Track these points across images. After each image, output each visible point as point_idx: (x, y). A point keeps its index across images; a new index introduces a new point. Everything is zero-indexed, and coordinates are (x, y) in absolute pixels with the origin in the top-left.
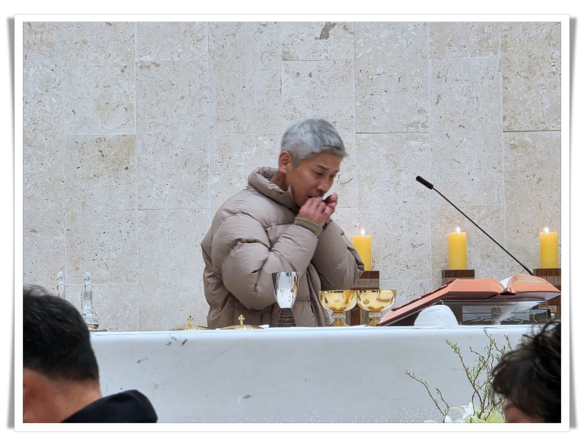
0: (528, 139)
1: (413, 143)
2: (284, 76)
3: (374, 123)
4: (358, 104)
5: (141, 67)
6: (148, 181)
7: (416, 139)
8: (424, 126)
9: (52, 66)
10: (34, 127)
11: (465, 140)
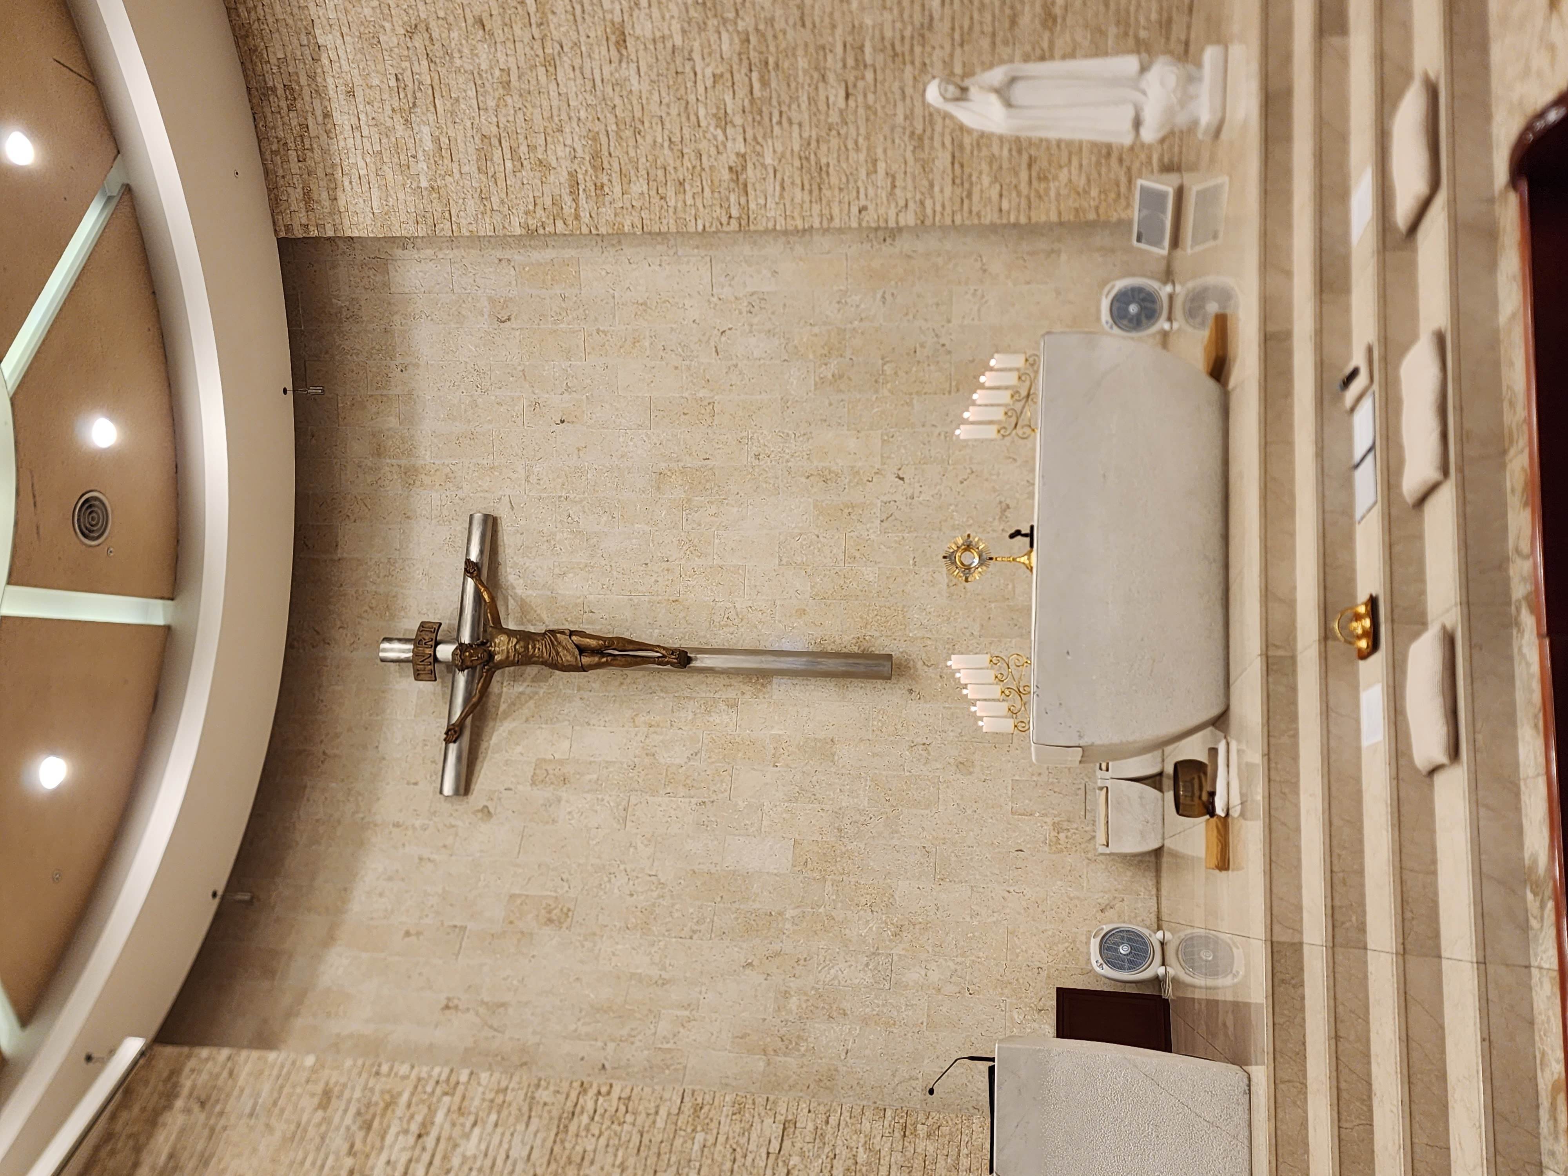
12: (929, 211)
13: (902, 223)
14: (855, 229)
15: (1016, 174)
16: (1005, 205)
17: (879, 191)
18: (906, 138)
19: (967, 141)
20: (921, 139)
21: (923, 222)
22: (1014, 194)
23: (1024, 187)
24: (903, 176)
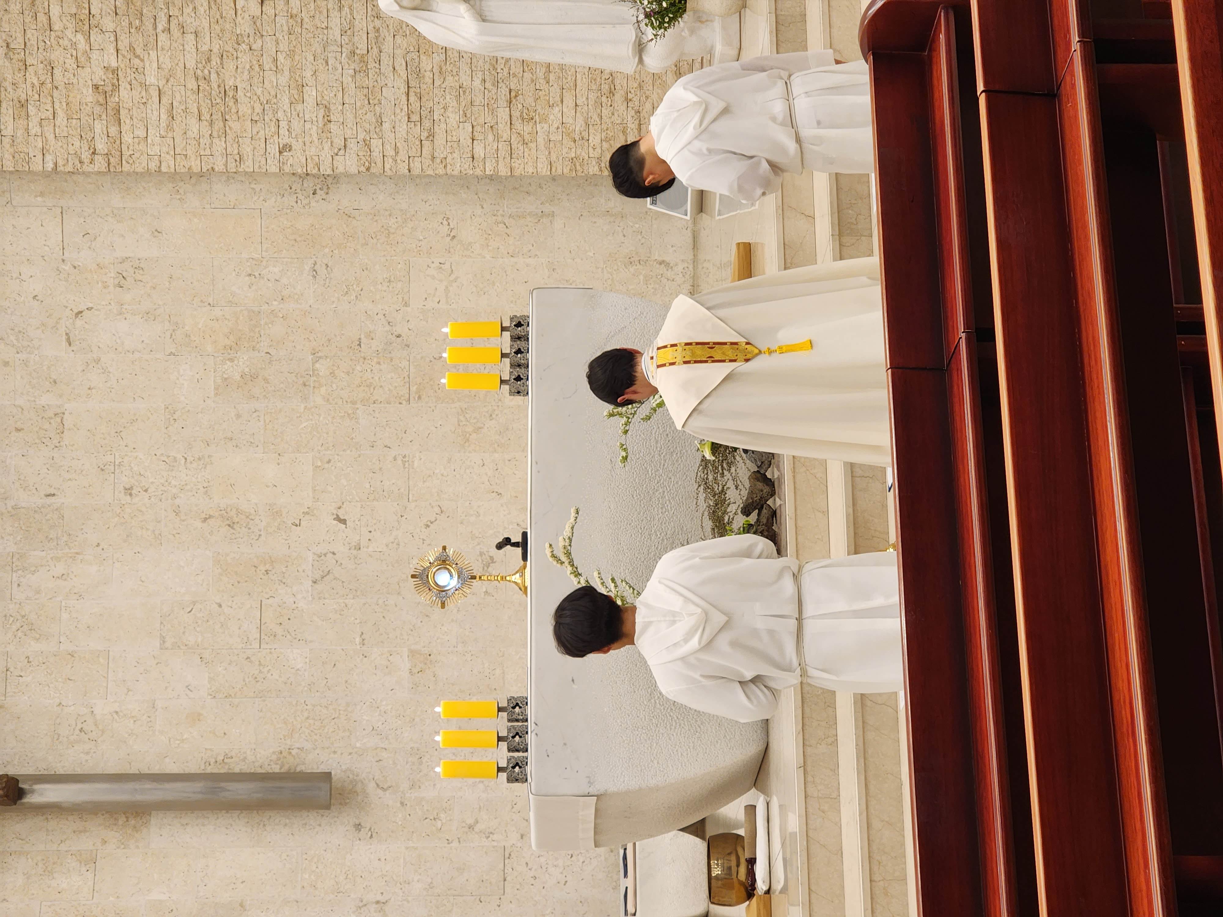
0: (415, 388)
1: (416, 464)
2: (371, 549)
3: (402, 490)
4: (389, 500)
5: (363, 645)
6: (438, 641)
7: (413, 462)
8: (405, 457)
9: (362, 704)
10: (401, 716)
11: (414, 430)
12: (376, 154)
13: (341, 169)
14: (274, 174)
15: (493, 112)
16: (479, 151)
17: (308, 125)
18: (344, 59)
19: (426, 64)
20: (363, 60)
21: (368, 169)
22: (491, 137)
23: (503, 129)
24: (340, 107)
